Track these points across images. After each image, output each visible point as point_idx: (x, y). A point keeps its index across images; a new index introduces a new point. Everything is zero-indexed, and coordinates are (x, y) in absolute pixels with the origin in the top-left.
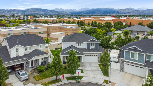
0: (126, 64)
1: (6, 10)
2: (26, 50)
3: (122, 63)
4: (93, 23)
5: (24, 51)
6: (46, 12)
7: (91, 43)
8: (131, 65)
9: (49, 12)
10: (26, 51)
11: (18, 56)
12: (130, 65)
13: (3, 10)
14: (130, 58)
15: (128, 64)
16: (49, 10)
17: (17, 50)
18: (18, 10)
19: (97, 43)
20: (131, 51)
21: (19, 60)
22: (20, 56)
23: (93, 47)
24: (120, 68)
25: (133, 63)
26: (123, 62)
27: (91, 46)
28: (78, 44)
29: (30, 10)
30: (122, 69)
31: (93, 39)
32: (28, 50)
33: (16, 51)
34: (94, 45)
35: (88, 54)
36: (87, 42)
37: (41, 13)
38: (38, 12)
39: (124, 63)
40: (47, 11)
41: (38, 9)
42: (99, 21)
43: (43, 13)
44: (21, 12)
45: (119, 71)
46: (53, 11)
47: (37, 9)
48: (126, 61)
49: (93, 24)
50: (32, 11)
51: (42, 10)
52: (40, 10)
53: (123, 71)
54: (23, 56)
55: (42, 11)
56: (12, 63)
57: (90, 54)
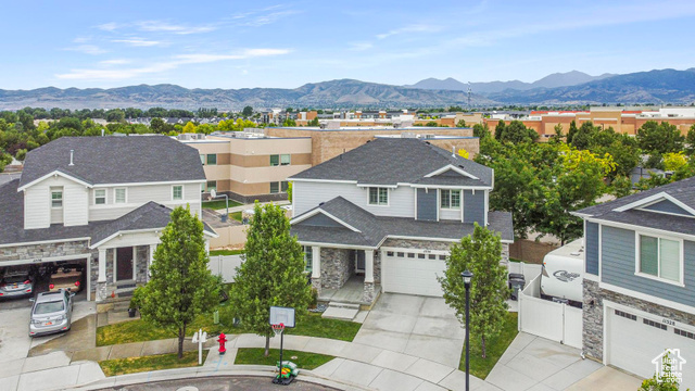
0: (617, 312)
1: (228, 92)
2: (100, 201)
3: (592, 303)
4: (576, 131)
5: (90, 203)
6: (384, 97)
7: (443, 191)
8: (646, 321)
9: (397, 97)
10: (100, 206)
11: (62, 224)
12: (640, 322)
13: (215, 90)
14: (637, 273)
15: (628, 316)
16: (396, 88)
17: (57, 199)
18: (270, 90)
19: (473, 188)
20: (639, 223)
21: (57, 244)
22: (70, 228)
23: (455, 209)
24: (581, 338)
25: (659, 307)
26: (599, 302)
27: (443, 205)
28: (373, 190)
29: (315, 90)
30: (593, 344)
31: (451, 170)
32: (111, 202)
33: (53, 202)
34: (456, 202)
35: (416, 244)
36: (416, 182)
37: (360, 103)
38: (347, 96)
39: (601, 306)
40: (387, 94)
41: (350, 85)
42: (619, 124)
43: (370, 100)
44: (282, 100)
45: (575, 355)
46: (415, 93)
47: (347, 86)
48: (614, 296)
49: (576, 134)
50: (323, 93)
51: (367, 88)
52: (356, 88)
53: (598, 358)
54: (84, 226)
55: (367, 92)
56: (25, 250)
57: (426, 244)
